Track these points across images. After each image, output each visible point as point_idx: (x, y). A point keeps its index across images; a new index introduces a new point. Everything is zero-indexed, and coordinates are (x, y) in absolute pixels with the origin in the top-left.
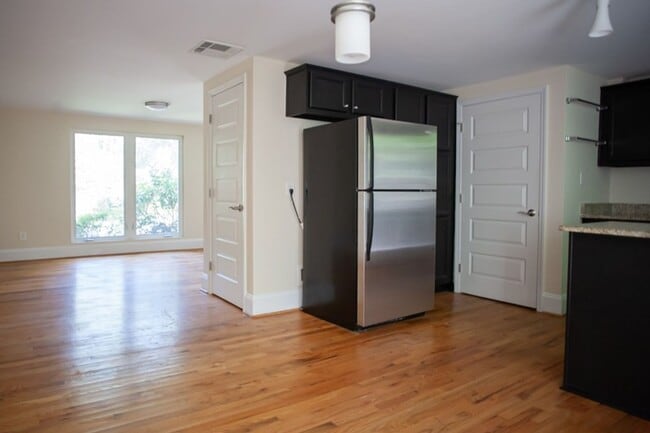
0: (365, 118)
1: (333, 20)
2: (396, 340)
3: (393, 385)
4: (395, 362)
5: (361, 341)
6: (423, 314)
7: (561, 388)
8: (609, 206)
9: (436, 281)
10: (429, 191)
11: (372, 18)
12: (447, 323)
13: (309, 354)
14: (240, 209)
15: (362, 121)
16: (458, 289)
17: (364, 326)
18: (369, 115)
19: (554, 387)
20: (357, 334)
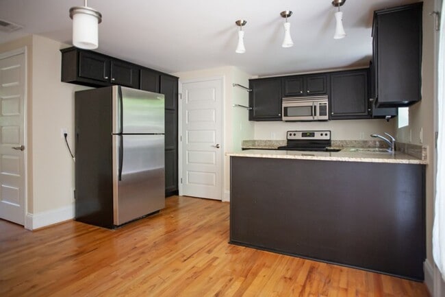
0: (117, 86)
1: (71, 17)
2: (140, 231)
3: (134, 261)
4: (136, 246)
5: (116, 235)
6: (158, 211)
7: (229, 243)
8: (255, 141)
9: (166, 190)
10: (160, 134)
11: (100, 21)
12: (172, 216)
13: (77, 251)
14: (22, 149)
15: (115, 88)
16: (181, 193)
17: (118, 224)
18: (120, 84)
19: (226, 243)
20: (114, 231)
